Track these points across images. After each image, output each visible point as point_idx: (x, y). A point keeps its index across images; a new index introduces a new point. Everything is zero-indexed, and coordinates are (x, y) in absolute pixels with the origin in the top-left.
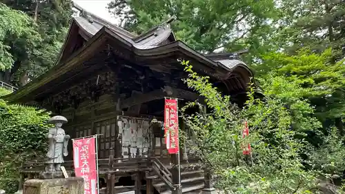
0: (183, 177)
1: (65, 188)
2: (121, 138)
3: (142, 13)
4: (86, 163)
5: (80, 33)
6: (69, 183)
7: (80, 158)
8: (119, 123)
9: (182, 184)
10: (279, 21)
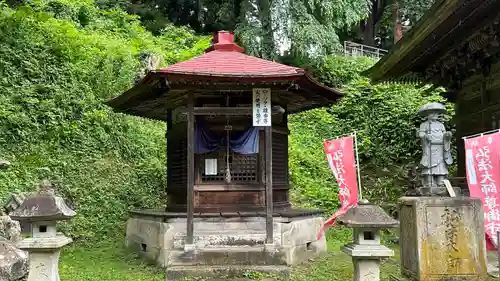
1: (451, 210)
4: (487, 176)
6: (457, 204)
7: (476, 168)
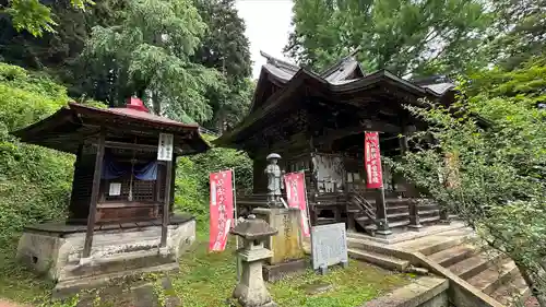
0: (388, 212)
1: (287, 216)
2: (316, 173)
3: (319, 52)
4: (296, 194)
5: (269, 79)
8: (314, 159)
9: (388, 219)
10: (488, 30)
